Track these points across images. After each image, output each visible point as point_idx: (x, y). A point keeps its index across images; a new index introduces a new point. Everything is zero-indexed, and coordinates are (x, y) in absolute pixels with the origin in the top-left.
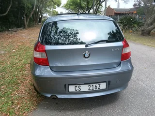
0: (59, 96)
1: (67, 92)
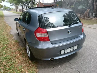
1: (60, 55)
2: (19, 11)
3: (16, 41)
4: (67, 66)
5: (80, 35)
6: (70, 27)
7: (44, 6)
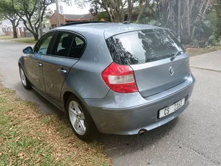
0: (148, 128)
1: (157, 120)
2: (4, 34)
3: (28, 103)
4: (168, 143)
5: (186, 78)
6: (174, 60)
7: (67, 21)
